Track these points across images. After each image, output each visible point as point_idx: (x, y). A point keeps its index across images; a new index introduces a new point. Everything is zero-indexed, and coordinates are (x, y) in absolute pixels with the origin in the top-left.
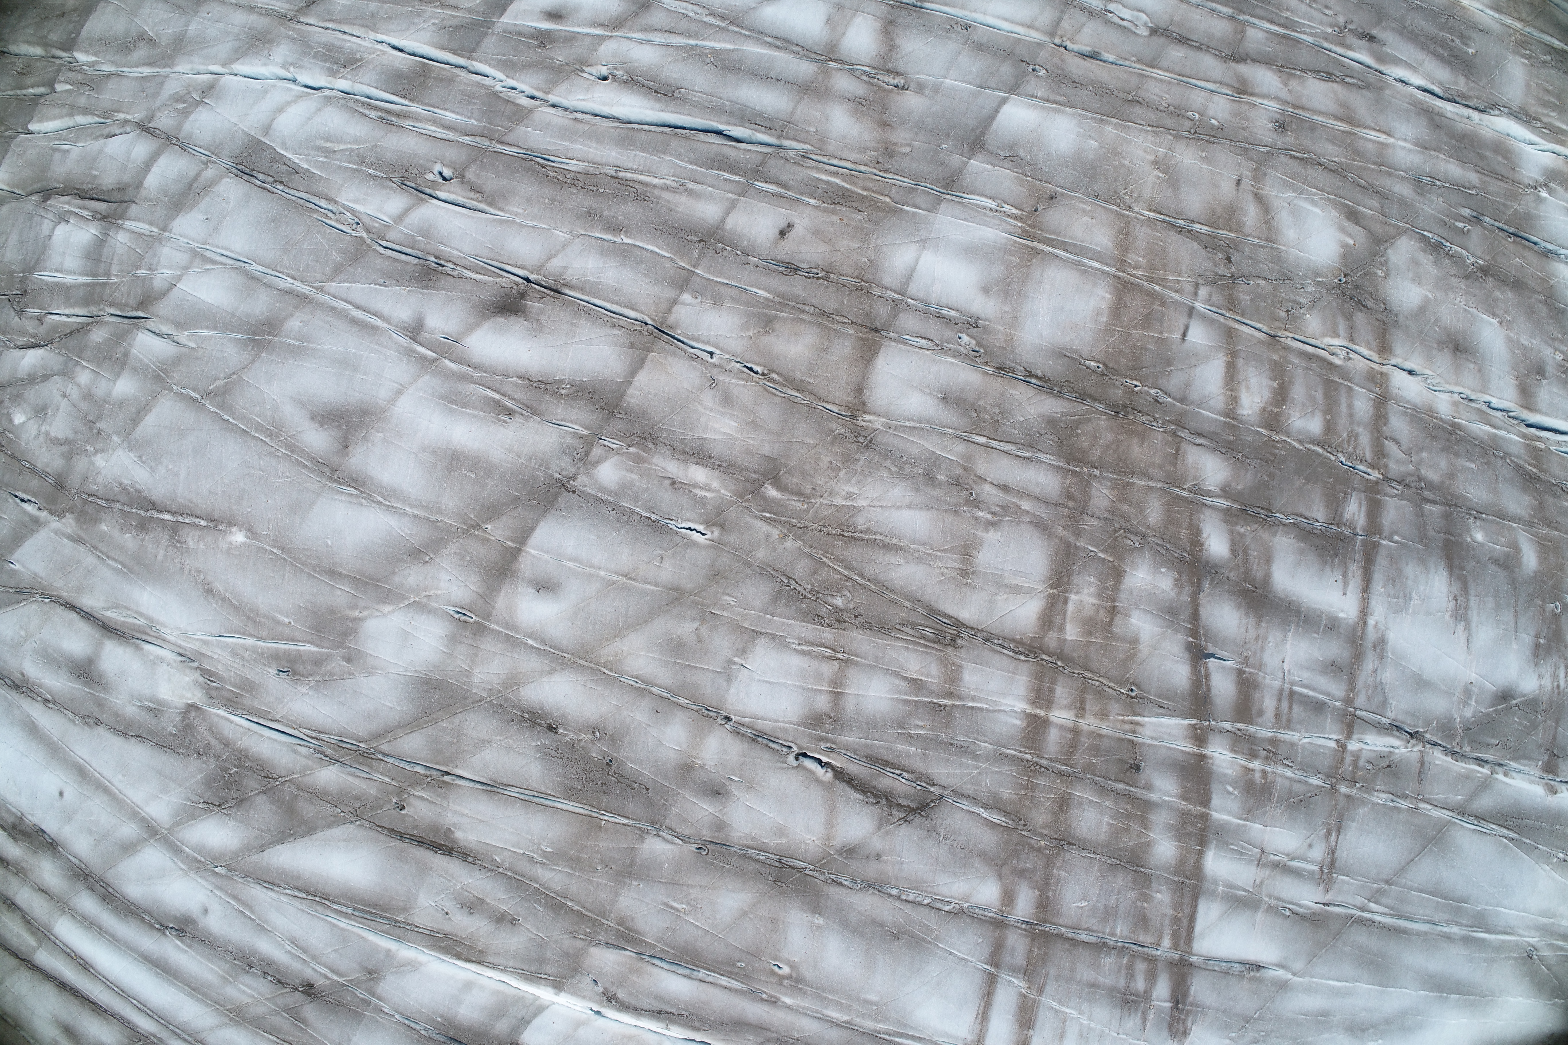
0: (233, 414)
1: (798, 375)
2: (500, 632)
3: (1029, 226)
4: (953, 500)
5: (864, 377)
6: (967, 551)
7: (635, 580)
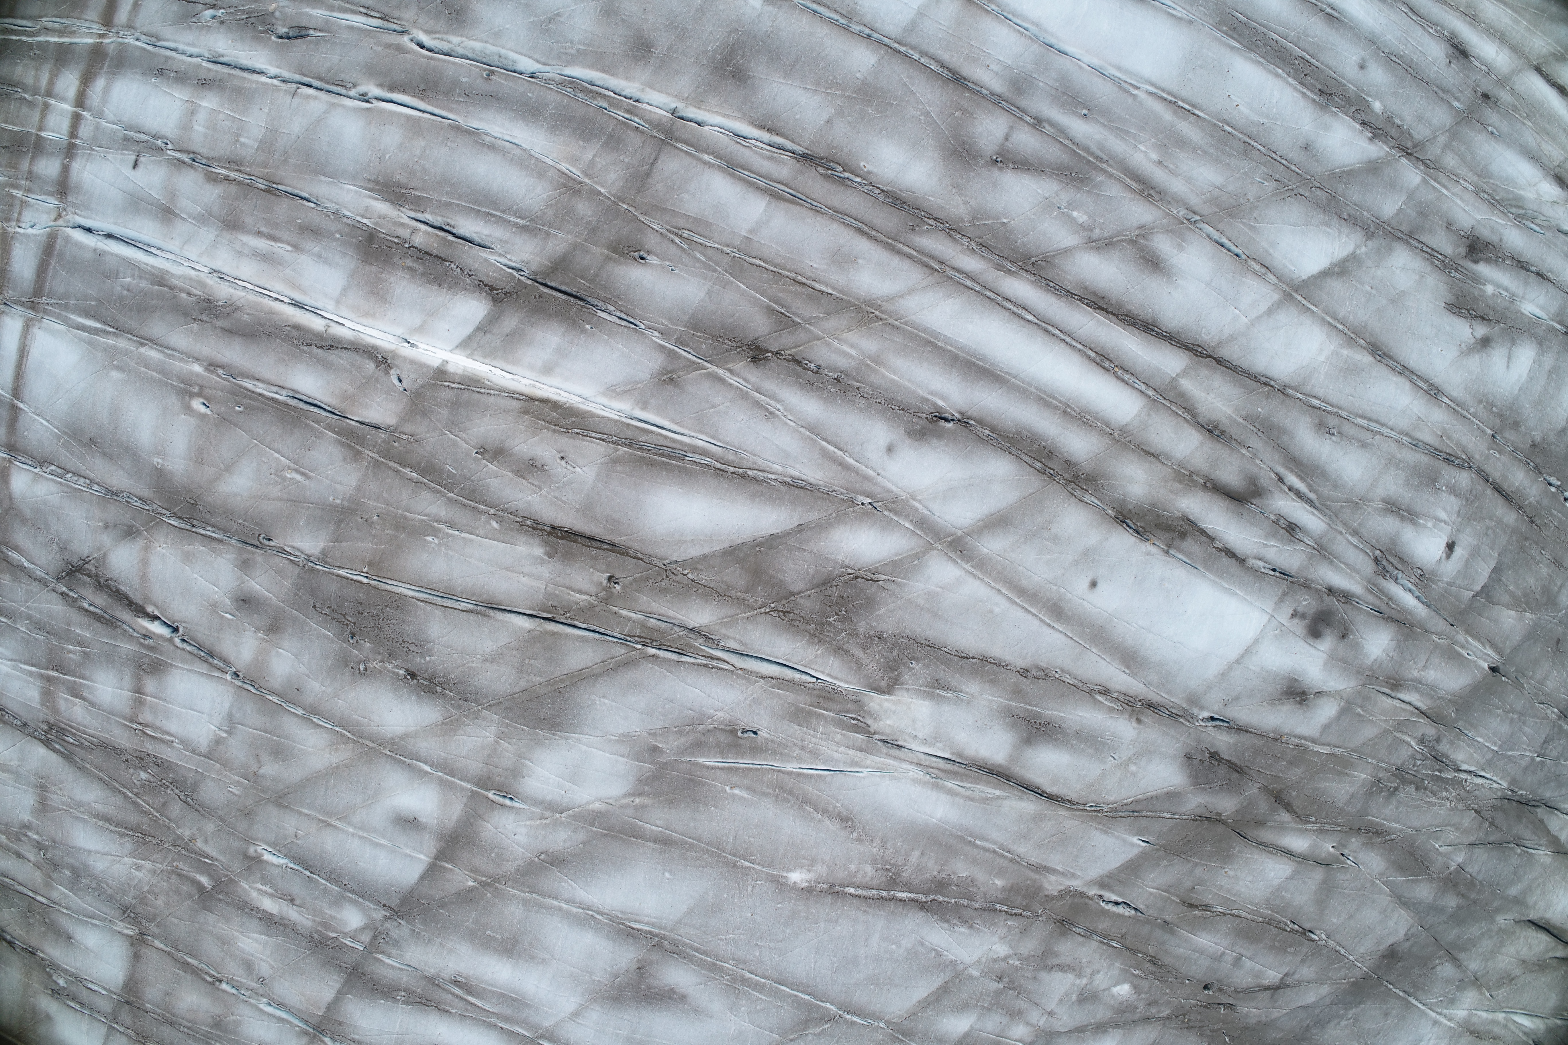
0: (798, 1002)
1: (189, 977)
2: (460, 779)
4: (56, 852)
5: (133, 966)
6: (43, 807)
7: (320, 820)
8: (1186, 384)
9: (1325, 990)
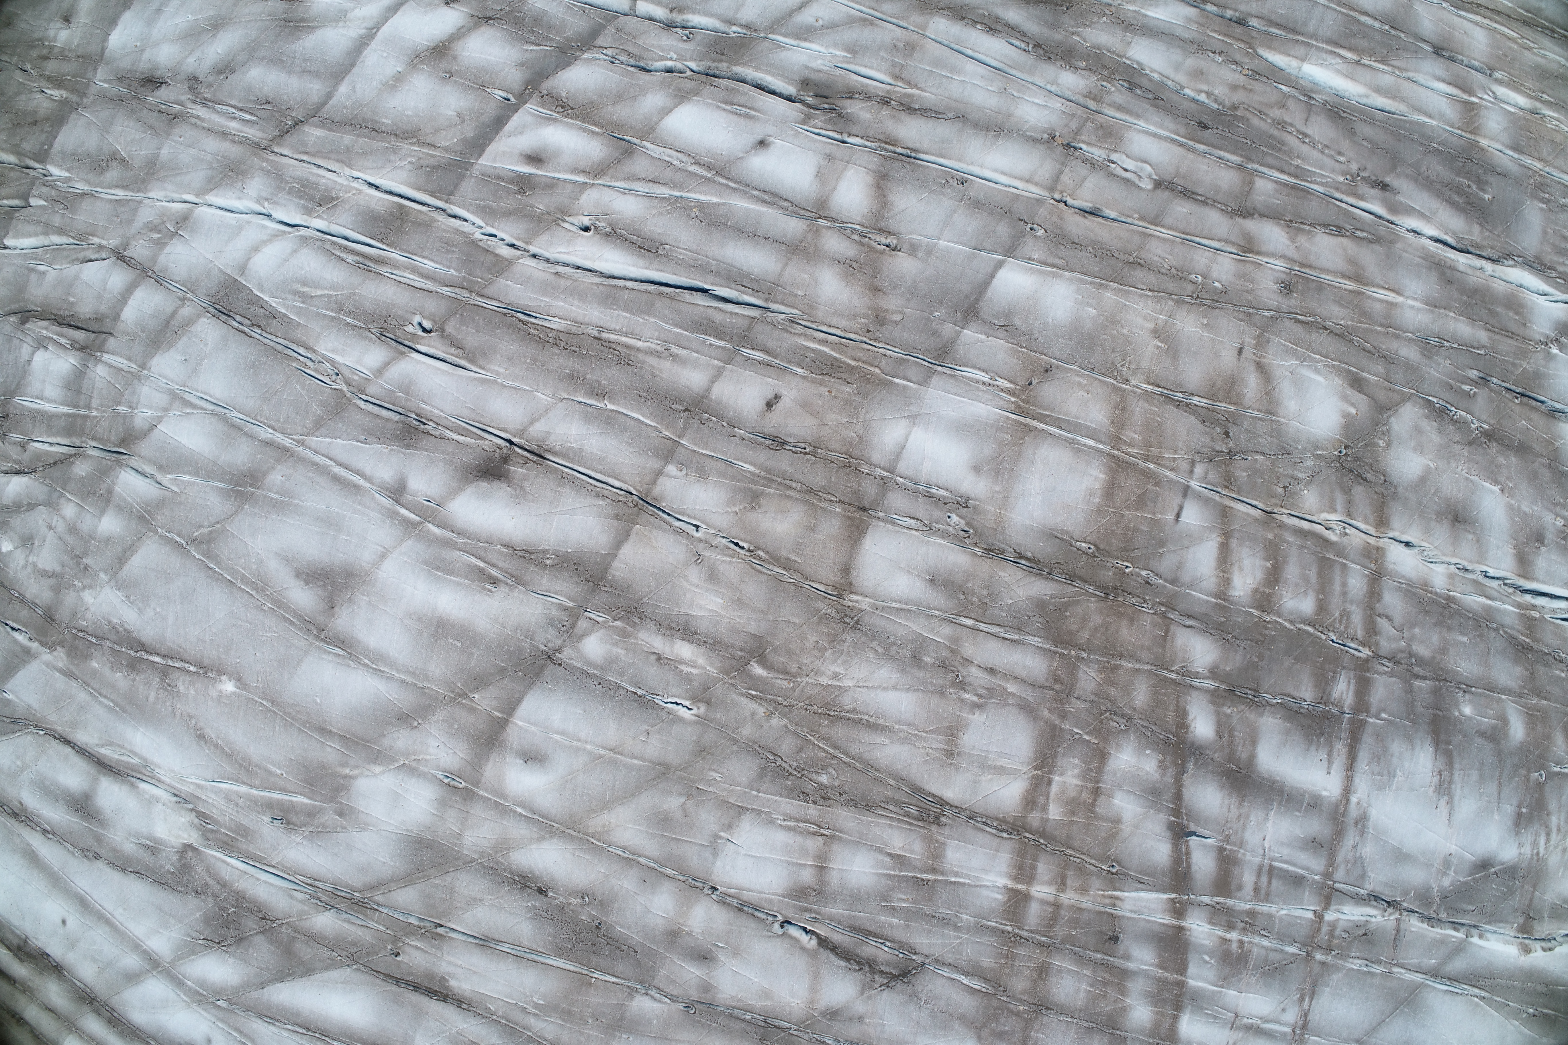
0: (218, 563)
1: (784, 553)
2: (489, 799)
3: (1023, 401)
4: (940, 682)
5: (851, 557)
6: (952, 733)
7: (621, 754)
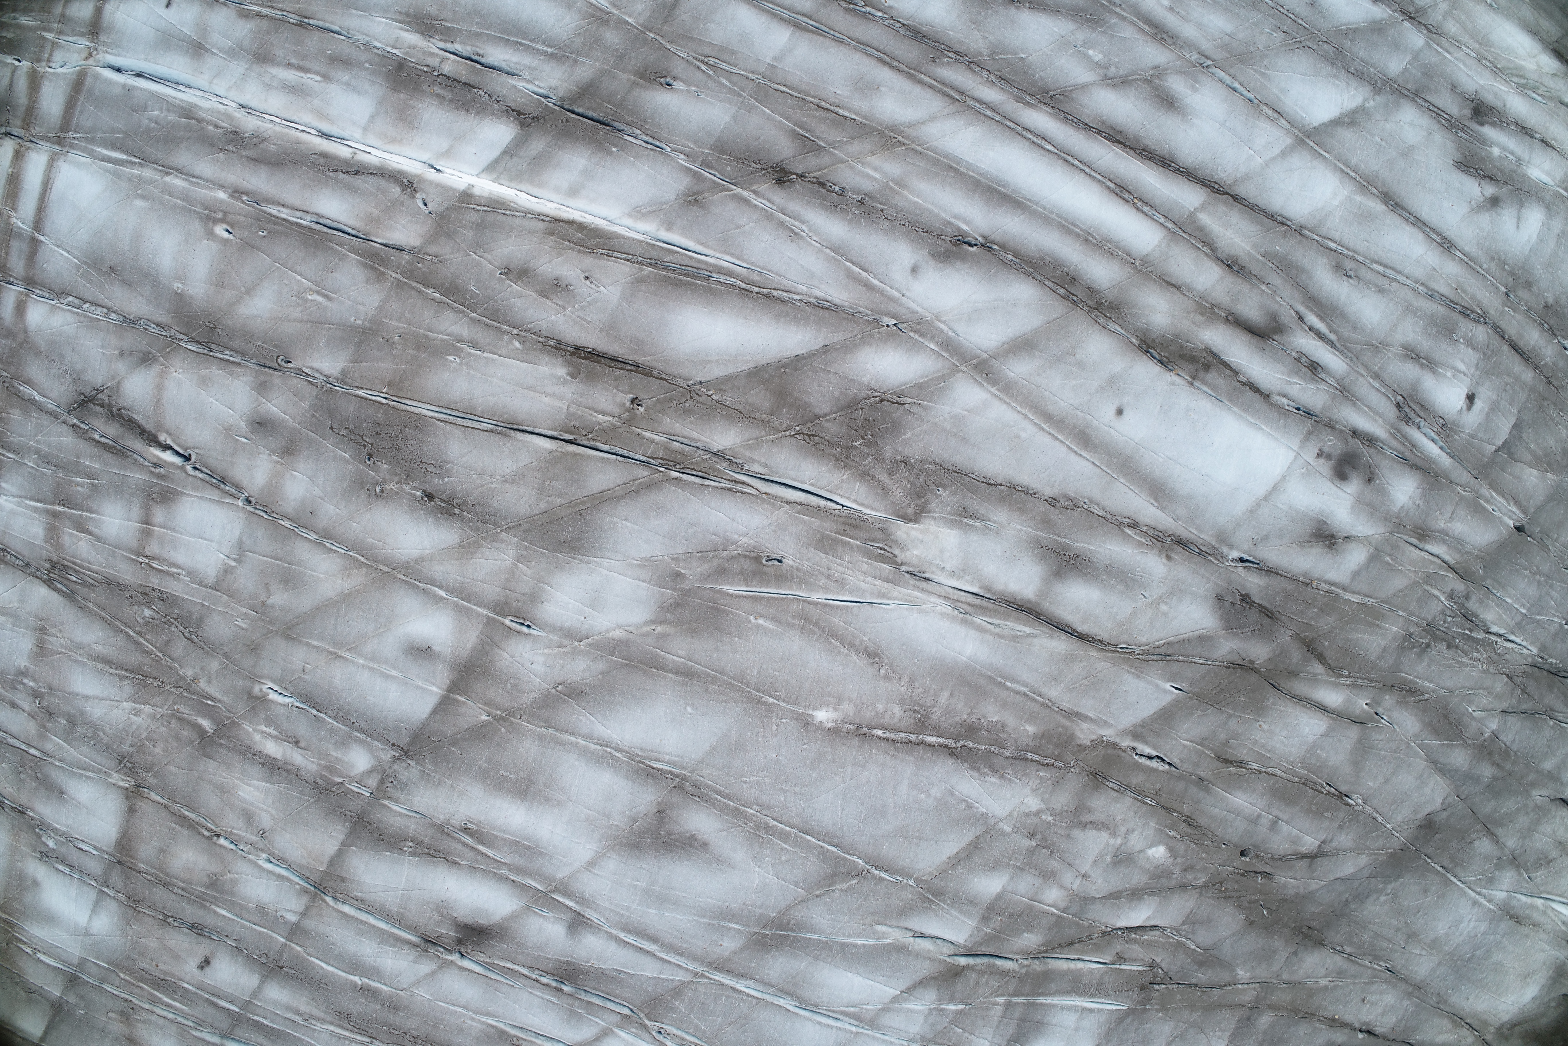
0: (823, 853)
1: (185, 832)
2: (476, 605)
4: (53, 700)
5: (127, 823)
6: (41, 651)
7: (329, 652)
8: (1204, 219)
9: (1363, 860)
